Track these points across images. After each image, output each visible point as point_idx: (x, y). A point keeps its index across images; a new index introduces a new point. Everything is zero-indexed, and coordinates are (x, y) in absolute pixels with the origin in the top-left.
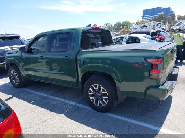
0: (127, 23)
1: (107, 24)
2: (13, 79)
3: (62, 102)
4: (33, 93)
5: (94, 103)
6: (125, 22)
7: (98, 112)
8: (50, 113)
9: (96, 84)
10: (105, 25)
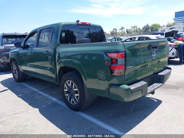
0: (157, 26)
1: (135, 27)
2: (15, 73)
3: (45, 97)
4: (27, 87)
5: (68, 100)
6: (154, 25)
7: (72, 110)
8: (28, 106)
9: (69, 81)
10: (132, 28)
